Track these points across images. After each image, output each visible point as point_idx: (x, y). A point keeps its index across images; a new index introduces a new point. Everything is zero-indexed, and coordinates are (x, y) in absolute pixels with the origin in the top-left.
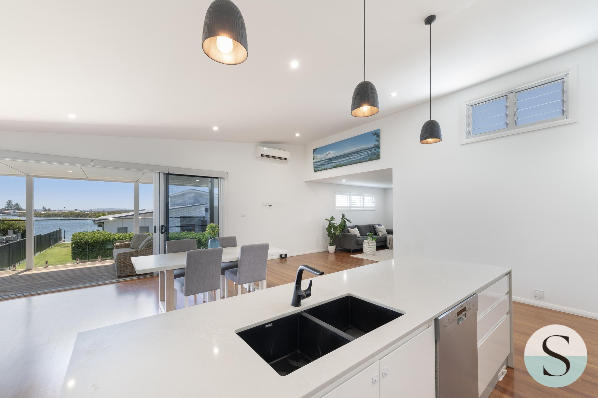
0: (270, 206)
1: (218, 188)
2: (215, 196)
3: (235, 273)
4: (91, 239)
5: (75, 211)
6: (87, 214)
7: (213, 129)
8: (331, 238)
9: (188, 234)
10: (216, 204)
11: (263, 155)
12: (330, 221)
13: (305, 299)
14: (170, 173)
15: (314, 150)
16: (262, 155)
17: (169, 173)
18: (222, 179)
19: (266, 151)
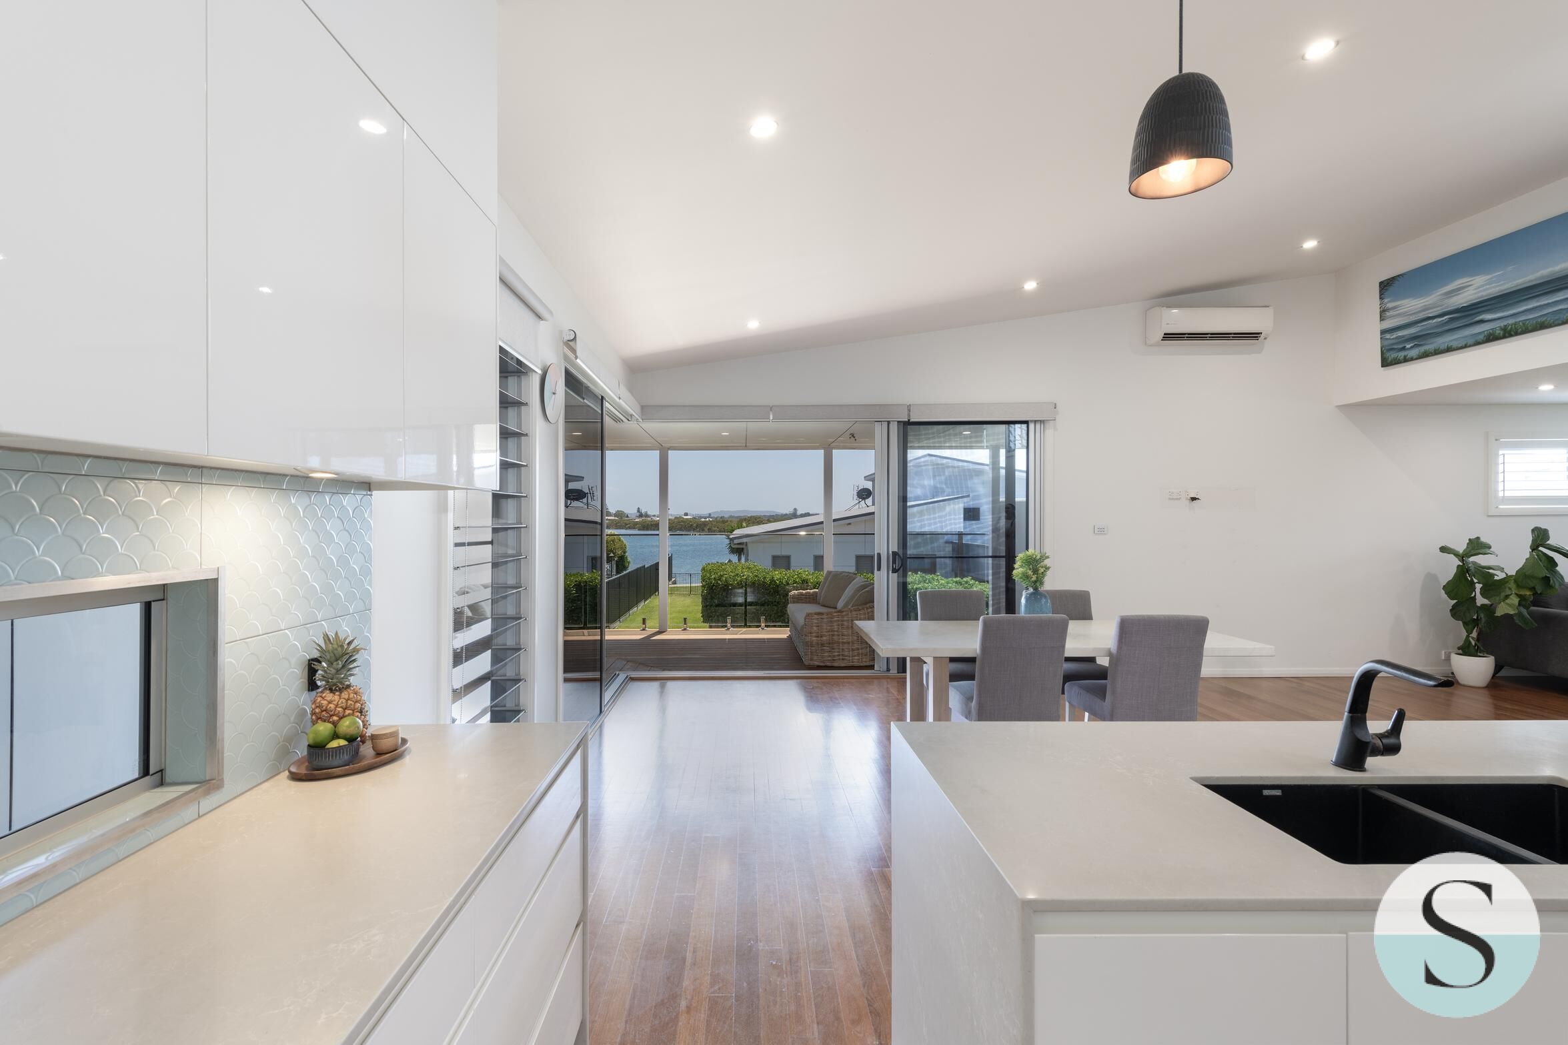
0: (1193, 499)
1: (1025, 450)
2: (1020, 477)
3: (1101, 693)
4: (734, 581)
5: (685, 517)
6: (705, 524)
7: (1023, 288)
8: (1469, 624)
9: (927, 581)
10: (1020, 497)
11: (1168, 337)
12: (1462, 557)
13: (1379, 757)
14: (912, 420)
15: (1385, 286)
16: (1165, 334)
17: (909, 420)
18: (1038, 426)
19: (1180, 319)
